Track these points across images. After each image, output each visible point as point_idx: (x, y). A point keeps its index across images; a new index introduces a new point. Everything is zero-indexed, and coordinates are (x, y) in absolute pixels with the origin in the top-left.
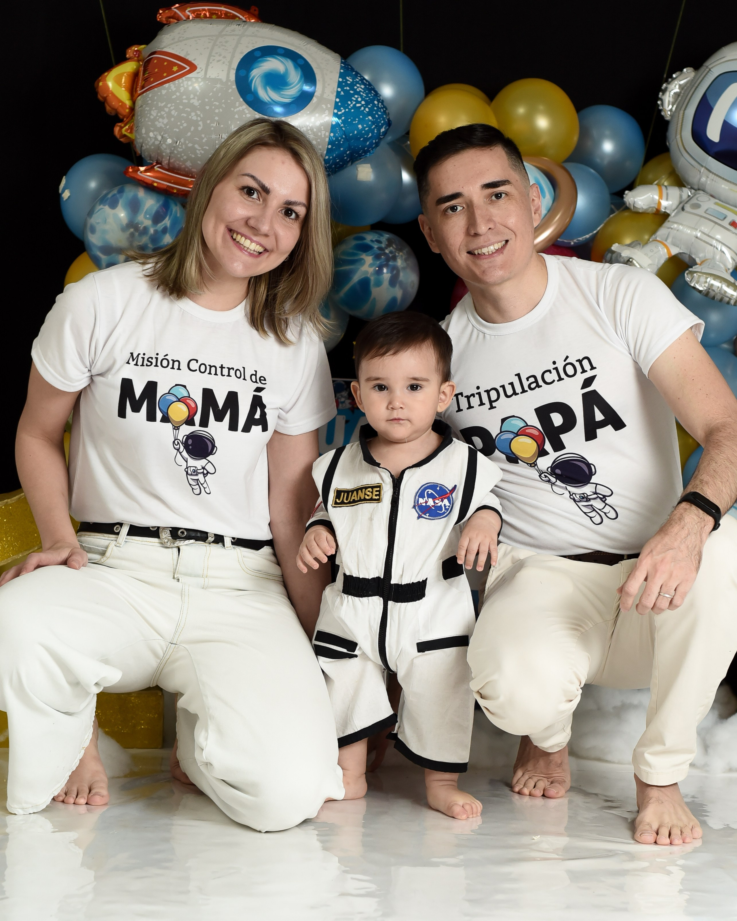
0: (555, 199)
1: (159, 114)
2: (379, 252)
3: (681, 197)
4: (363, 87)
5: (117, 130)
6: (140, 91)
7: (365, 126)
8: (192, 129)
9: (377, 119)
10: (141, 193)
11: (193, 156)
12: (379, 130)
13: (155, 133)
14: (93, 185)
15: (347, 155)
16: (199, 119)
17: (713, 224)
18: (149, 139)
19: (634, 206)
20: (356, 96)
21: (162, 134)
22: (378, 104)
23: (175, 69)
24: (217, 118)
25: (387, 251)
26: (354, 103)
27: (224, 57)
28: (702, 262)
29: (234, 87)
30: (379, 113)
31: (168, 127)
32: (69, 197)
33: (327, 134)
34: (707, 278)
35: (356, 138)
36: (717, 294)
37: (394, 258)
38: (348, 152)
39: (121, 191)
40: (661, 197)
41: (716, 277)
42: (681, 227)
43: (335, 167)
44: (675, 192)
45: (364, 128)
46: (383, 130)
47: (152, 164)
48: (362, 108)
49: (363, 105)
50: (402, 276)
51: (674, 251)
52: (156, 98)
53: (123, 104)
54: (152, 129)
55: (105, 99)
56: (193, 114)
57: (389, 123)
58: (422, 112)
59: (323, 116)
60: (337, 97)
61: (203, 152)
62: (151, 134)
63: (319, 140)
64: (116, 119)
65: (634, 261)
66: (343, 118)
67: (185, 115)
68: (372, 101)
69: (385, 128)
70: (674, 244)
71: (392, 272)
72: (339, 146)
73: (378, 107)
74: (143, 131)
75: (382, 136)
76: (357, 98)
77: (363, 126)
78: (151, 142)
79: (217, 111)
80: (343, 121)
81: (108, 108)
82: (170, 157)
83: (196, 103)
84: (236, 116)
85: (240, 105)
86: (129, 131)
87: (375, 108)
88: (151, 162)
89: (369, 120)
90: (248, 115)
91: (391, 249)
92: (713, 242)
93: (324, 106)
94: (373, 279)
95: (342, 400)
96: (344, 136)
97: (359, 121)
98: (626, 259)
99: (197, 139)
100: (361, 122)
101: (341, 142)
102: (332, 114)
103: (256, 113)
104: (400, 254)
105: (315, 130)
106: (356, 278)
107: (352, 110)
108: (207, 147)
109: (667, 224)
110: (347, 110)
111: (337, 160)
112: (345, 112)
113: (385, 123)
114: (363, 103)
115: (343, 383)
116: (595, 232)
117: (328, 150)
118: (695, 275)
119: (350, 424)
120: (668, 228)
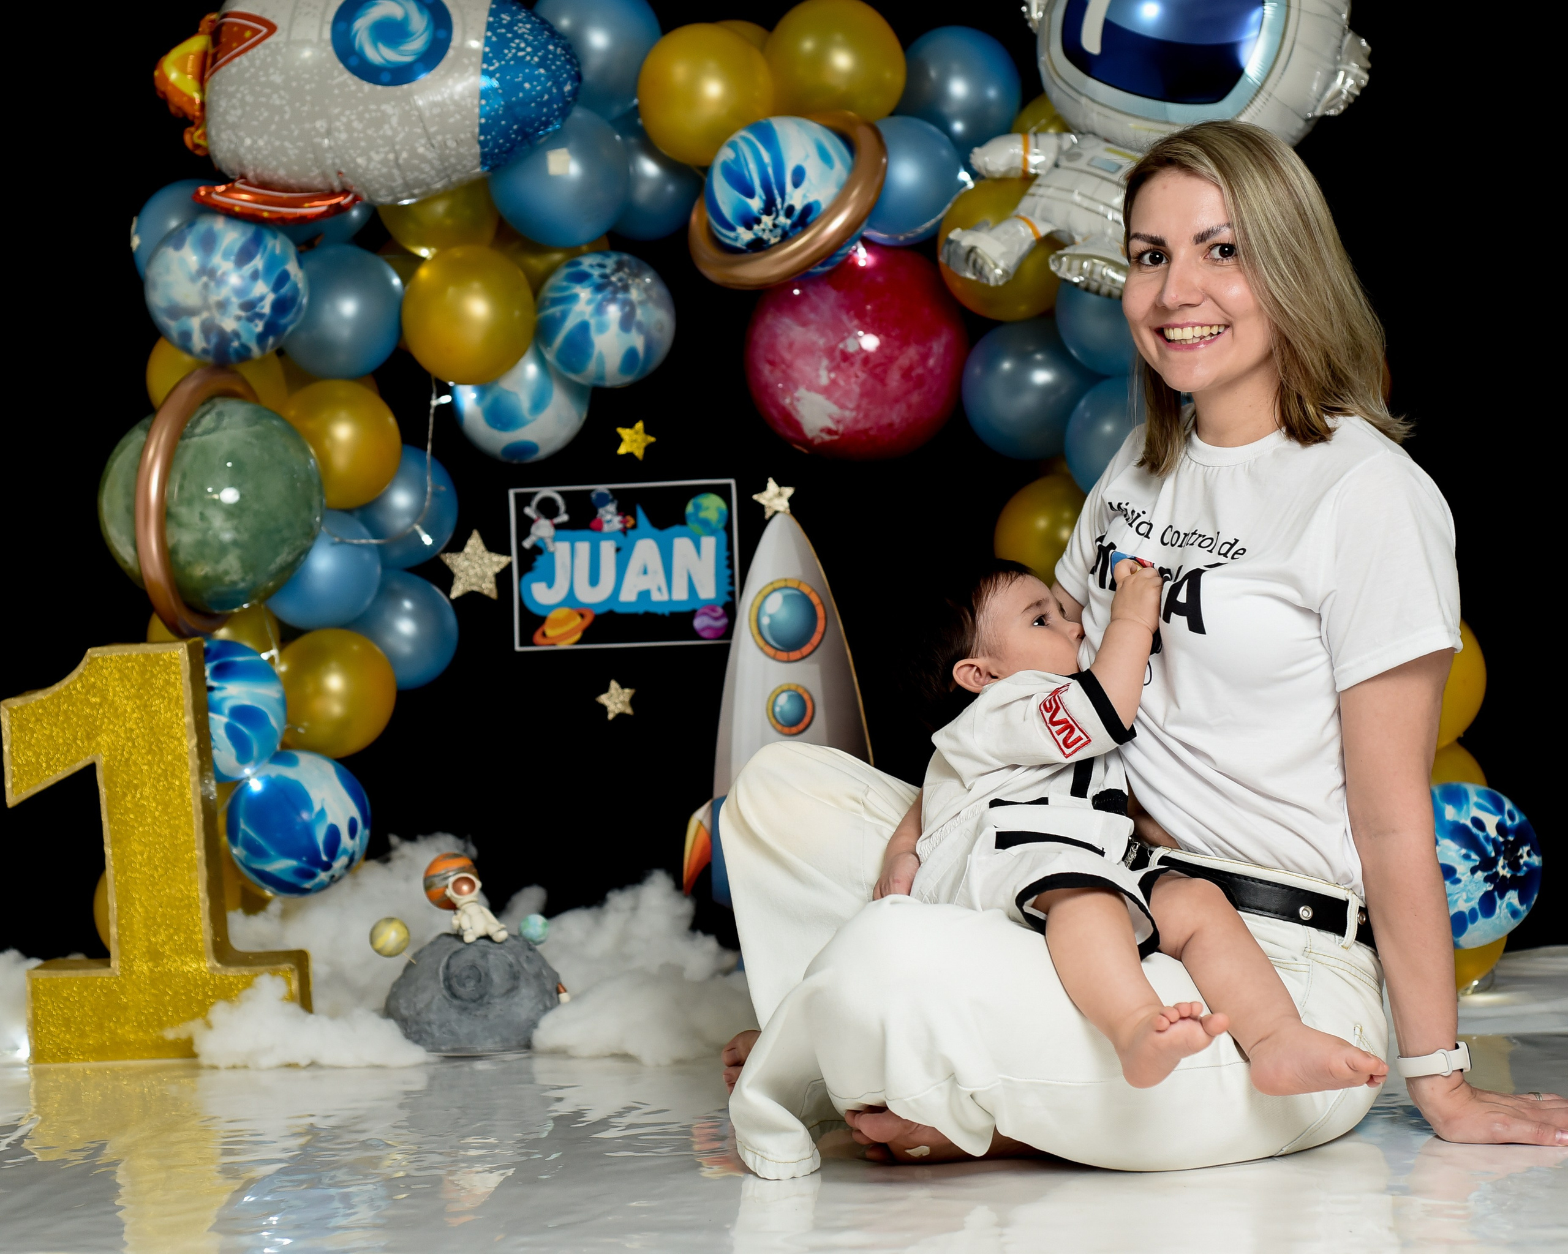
0: (853, 170)
1: (230, 104)
2: (600, 281)
3: (1060, 147)
4: (528, 26)
6: (210, 69)
7: (535, 83)
8: (277, 118)
9: (554, 72)
10: (218, 224)
11: (285, 160)
12: (560, 89)
13: (229, 132)
15: (516, 132)
17: (1098, 181)
19: (987, 170)
20: (517, 41)
21: (237, 132)
22: (555, 50)
23: (248, 34)
24: (309, 98)
25: (614, 279)
26: (514, 51)
27: (315, 7)
29: (330, 48)
31: (243, 121)
32: (141, 245)
33: (476, 102)
35: (523, 103)
36: (1102, 285)
37: (626, 288)
38: (515, 127)
39: (191, 225)
40: (1027, 150)
42: (1052, 191)
43: (501, 152)
45: (533, 88)
46: (568, 88)
47: (233, 179)
48: (528, 58)
49: (528, 54)
50: (639, 314)
51: (1044, 229)
53: (190, 97)
56: (275, 96)
57: (580, 78)
58: (650, 63)
59: (466, 75)
60: (486, 45)
61: (297, 151)
63: (464, 113)
65: (979, 251)
66: (498, 75)
67: (264, 99)
68: (544, 46)
69: (572, 85)
70: (1043, 220)
71: (624, 306)
72: (497, 118)
73: (554, 54)
75: (569, 97)
76: (518, 45)
77: (531, 84)
79: (308, 87)
80: (499, 81)
83: (277, 79)
84: (336, 92)
85: (341, 74)
86: (202, 137)
88: (232, 176)
89: (540, 75)
90: (353, 88)
91: (621, 274)
92: (1101, 208)
93: (466, 61)
94: (593, 322)
95: (609, 517)
96: (502, 103)
97: (523, 77)
98: (968, 249)
99: (285, 133)
100: (529, 78)
101: (500, 112)
102: (479, 71)
103: (365, 82)
104: (637, 280)
105: (456, 97)
106: (570, 324)
107: (512, 63)
108: (301, 144)
109: (1032, 190)
110: (503, 63)
111: (501, 141)
112: (501, 67)
113: (570, 77)
114: (529, 49)
115: (607, 492)
116: (940, 216)
117: (481, 126)
118: (1064, 259)
119: (623, 554)
120: (1033, 195)
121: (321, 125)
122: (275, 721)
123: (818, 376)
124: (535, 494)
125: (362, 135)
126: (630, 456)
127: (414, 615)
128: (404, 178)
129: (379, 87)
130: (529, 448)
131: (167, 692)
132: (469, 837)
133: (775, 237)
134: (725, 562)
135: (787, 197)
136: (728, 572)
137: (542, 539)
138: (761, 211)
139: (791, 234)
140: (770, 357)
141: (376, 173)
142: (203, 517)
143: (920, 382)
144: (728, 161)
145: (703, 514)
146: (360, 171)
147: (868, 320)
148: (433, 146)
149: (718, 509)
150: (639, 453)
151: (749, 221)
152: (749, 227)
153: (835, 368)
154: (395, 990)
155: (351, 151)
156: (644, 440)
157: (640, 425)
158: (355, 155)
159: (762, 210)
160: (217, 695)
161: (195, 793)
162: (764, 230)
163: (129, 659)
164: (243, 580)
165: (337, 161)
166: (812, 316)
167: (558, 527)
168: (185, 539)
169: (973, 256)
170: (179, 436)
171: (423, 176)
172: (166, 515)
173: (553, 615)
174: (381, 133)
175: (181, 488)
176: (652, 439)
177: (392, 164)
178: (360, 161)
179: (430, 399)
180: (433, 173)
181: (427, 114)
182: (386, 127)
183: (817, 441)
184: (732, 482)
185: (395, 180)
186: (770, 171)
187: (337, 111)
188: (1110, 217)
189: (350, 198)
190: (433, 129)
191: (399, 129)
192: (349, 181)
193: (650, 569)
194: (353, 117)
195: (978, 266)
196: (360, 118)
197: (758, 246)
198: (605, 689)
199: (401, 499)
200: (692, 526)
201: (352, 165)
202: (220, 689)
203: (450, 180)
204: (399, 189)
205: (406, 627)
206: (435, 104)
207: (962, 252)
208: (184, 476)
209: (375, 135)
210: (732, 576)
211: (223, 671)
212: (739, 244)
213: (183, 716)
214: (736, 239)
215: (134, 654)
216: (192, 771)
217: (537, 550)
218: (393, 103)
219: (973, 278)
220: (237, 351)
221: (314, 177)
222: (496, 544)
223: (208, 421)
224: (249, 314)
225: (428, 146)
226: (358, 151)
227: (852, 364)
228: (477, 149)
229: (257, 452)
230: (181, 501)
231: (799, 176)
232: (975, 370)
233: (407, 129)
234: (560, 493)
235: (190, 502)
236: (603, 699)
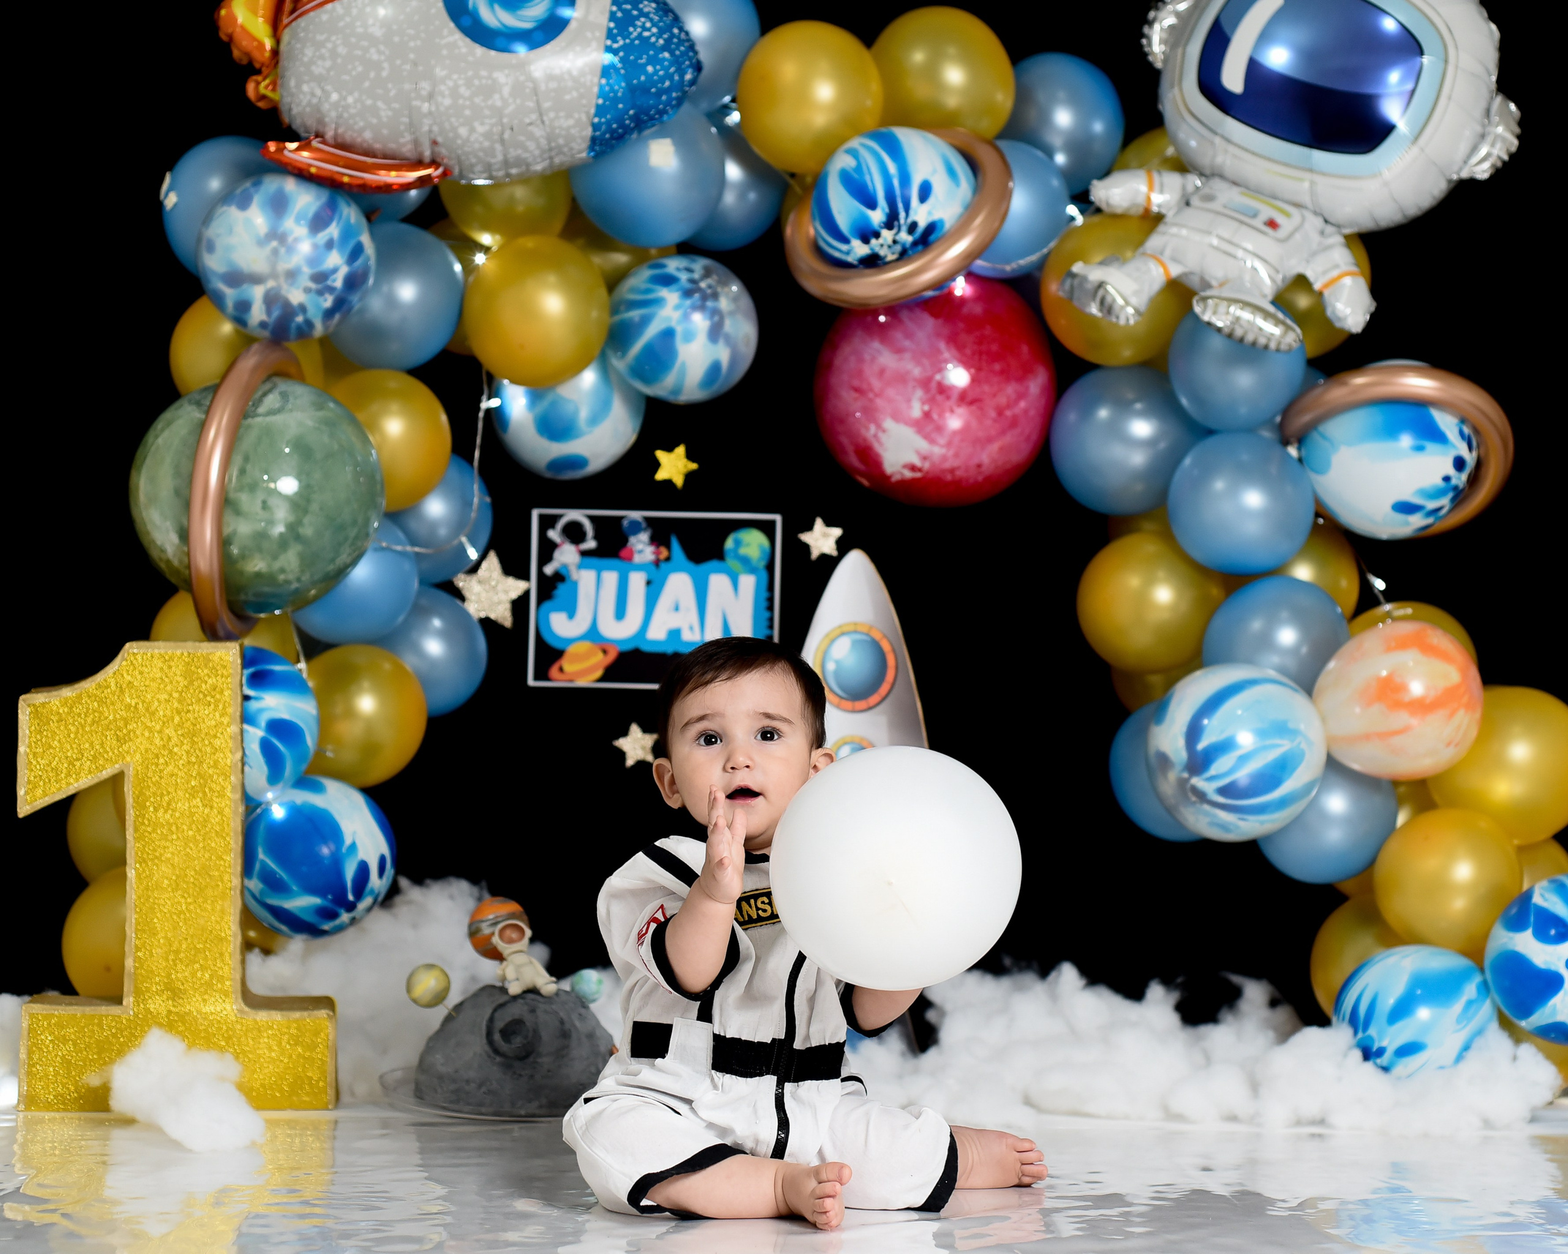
0: (977, 189)
1: (317, 54)
2: (689, 286)
3: (1184, 188)
5: (250, 88)
6: (288, 18)
7: (658, 67)
8: (372, 75)
9: (677, 57)
10: (290, 185)
11: (375, 121)
12: (682, 76)
13: (313, 84)
14: (215, 184)
15: (631, 118)
16: (383, 58)
17: (1235, 224)
18: (301, 96)
19: (1108, 204)
20: (643, 19)
21: (322, 84)
22: (680, 36)
24: (412, 56)
25: (703, 285)
26: (639, 30)
28: (1222, 285)
30: (682, 48)
31: (332, 73)
32: (175, 205)
33: (596, 80)
34: (1229, 307)
35: (644, 87)
36: (1246, 333)
37: (715, 296)
38: (631, 112)
39: (257, 184)
40: (1151, 188)
41: (1246, 305)
42: (1184, 232)
43: (612, 138)
44: (1173, 180)
45: (656, 72)
46: (688, 77)
47: (307, 138)
48: (653, 39)
49: (653, 35)
50: (728, 326)
51: (1175, 271)
52: (311, 27)
53: (261, 45)
54: (306, 78)
55: (231, 37)
56: (373, 50)
57: (698, 67)
58: (755, 59)
59: (588, 49)
60: (611, 20)
61: (390, 113)
62: (305, 88)
63: (582, 90)
64: (251, 69)
65: (1109, 288)
66: (621, 54)
67: (359, 53)
68: (669, 29)
69: (691, 75)
70: (1174, 260)
71: (712, 316)
72: (615, 100)
74: (293, 83)
75: (687, 86)
76: (644, 23)
77: (655, 68)
78: (304, 102)
79: (412, 44)
80: (622, 60)
81: (236, 53)
82: (336, 124)
83: (377, 32)
84: (445, 52)
85: (450, 33)
86: (270, 87)
87: (675, 40)
88: (307, 135)
89: (664, 59)
90: (464, 50)
91: (709, 281)
92: (1240, 253)
93: (589, 35)
94: (679, 330)
95: (640, 547)
96: (623, 84)
97: (647, 59)
98: (1096, 284)
99: (380, 91)
100: (652, 61)
101: (620, 94)
102: (602, 48)
103: (477, 46)
104: (726, 289)
105: (575, 73)
106: (652, 331)
107: (637, 42)
108: (396, 106)
109: (1161, 228)
110: (628, 41)
111: (614, 126)
112: (625, 45)
113: (691, 66)
114: (654, 30)
115: (640, 520)
116: (1045, 251)
117: (598, 106)
118: (1210, 301)
119: (653, 587)
120: (1164, 233)
121: (425, 86)
122: (310, 741)
123: (910, 407)
124: (560, 516)
125: (468, 103)
126: (669, 483)
127: (444, 635)
128: (505, 156)
129: (493, 53)
130: (577, 462)
131: (213, 697)
132: (484, 884)
133: (893, 253)
134: (764, 604)
135: (911, 212)
136: (767, 614)
137: (565, 566)
138: (882, 225)
139: (910, 252)
140: (856, 383)
141: (477, 146)
142: (265, 506)
143: (1014, 423)
144: (848, 169)
145: (743, 551)
146: (459, 142)
147: (968, 351)
148: (543, 122)
149: (761, 546)
150: (679, 481)
151: (867, 235)
152: (866, 240)
153: (931, 401)
154: (431, 1045)
155: (453, 120)
156: (686, 466)
157: (681, 450)
158: (456, 124)
159: (884, 223)
160: (253, 705)
161: (235, 812)
162: (882, 245)
163: (171, 659)
164: (298, 580)
165: (435, 129)
166: (907, 343)
167: (585, 554)
168: (242, 528)
169: (1101, 293)
170: (244, 413)
171: (525, 155)
172: (226, 503)
173: (571, 649)
174: (490, 102)
175: (242, 472)
176: (694, 466)
177: (496, 137)
178: (463, 131)
179: (479, 401)
180: (537, 152)
181: (543, 87)
182: (497, 96)
183: (896, 478)
184: (778, 518)
185: (494, 156)
186: (896, 183)
187: (444, 73)
188: (1249, 264)
189: (440, 171)
190: (547, 105)
191: (511, 101)
192: (443, 151)
193: (682, 606)
194: (461, 82)
195: (1106, 304)
196: (469, 84)
197: (872, 262)
198: (625, 733)
199: (436, 507)
200: (731, 562)
201: (451, 135)
202: (256, 698)
203: (552, 162)
204: (496, 167)
205: (434, 647)
206: (550, 77)
207: (1089, 286)
208: (246, 459)
209: (483, 104)
210: (771, 619)
211: (260, 679)
212: (850, 259)
213: (228, 725)
214: (848, 253)
215: (178, 652)
216: (234, 788)
217: (559, 577)
218: (506, 71)
219: (1099, 314)
220: (299, 328)
221: (405, 145)
222: (514, 567)
223: (272, 400)
224: (320, 286)
225: (539, 122)
226: (461, 120)
227: (948, 398)
228: (588, 132)
229: (326, 439)
230: (240, 489)
231: (925, 192)
232: (1069, 416)
233: (518, 101)
234: (592, 519)
235: (253, 487)
236: (623, 743)
